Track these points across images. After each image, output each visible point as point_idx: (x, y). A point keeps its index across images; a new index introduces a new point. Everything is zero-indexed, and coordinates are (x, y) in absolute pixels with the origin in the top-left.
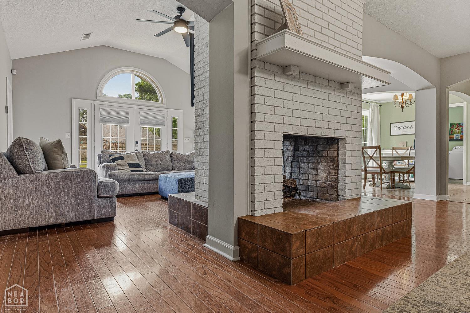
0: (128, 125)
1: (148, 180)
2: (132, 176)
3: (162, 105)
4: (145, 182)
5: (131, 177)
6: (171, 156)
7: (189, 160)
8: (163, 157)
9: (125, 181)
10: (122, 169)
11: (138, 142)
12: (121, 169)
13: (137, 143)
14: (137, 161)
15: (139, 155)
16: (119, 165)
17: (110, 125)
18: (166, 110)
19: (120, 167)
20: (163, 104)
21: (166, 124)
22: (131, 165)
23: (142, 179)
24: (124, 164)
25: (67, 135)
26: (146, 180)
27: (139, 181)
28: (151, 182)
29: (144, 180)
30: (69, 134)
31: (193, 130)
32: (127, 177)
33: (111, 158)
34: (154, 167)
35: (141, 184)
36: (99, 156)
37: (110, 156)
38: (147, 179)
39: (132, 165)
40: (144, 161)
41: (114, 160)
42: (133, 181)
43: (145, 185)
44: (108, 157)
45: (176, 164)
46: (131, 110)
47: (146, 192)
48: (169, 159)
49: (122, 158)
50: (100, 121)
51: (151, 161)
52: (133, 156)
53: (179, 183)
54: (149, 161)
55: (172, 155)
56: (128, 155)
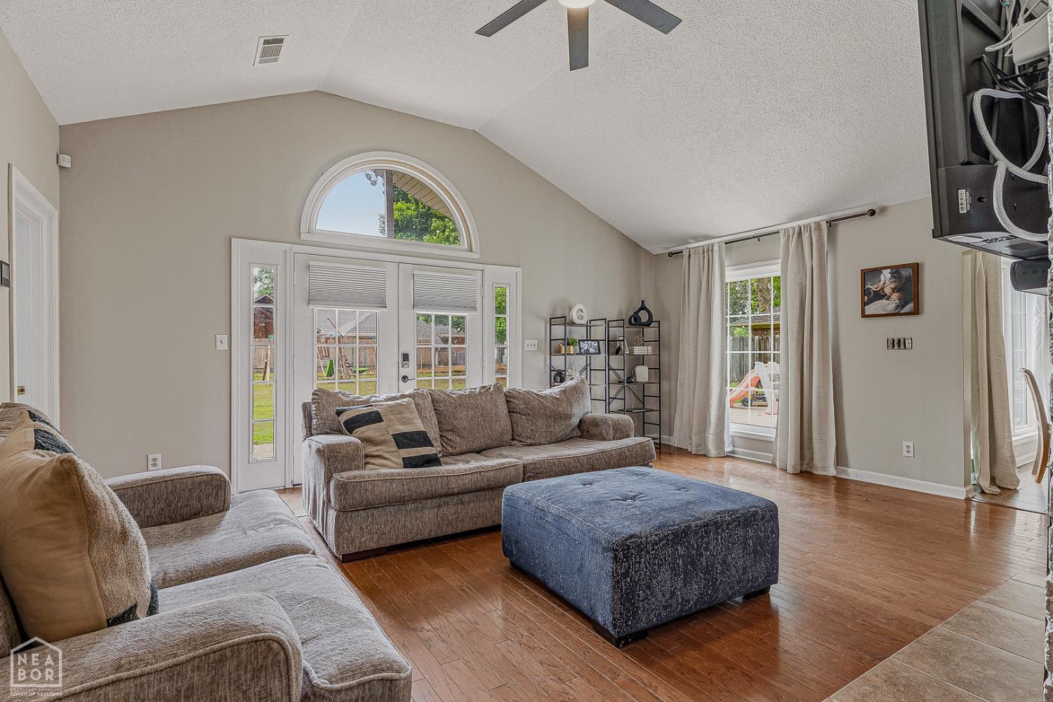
0: (384, 310)
1: (458, 494)
2: (412, 485)
3: (469, 255)
4: (448, 499)
5: (409, 490)
6: (507, 401)
7: (560, 413)
8: (489, 406)
9: (389, 502)
10: (376, 453)
11: (408, 355)
12: (373, 456)
13: (406, 357)
14: (419, 426)
15: (420, 401)
16: (367, 441)
17: (337, 310)
18: (481, 267)
19: (372, 450)
20: (471, 251)
21: (479, 306)
22: (403, 440)
23: (443, 491)
24: (382, 438)
25: (219, 343)
26: (453, 494)
27: (433, 497)
28: (466, 498)
29: (447, 495)
30: (225, 338)
31: (546, 321)
32: (396, 490)
33: (343, 418)
34: (464, 437)
35: (440, 506)
36: (306, 407)
37: (339, 413)
38: (456, 491)
39: (406, 438)
40: (435, 420)
41: (351, 425)
42: (416, 500)
43: (450, 510)
44: (333, 414)
45: (524, 425)
46: (390, 269)
47: (454, 531)
48: (503, 409)
49: (375, 418)
50: (310, 301)
51: (455, 418)
52: (406, 406)
53: (615, 555)
54: (449, 418)
55: (510, 397)
56: (391, 407)
